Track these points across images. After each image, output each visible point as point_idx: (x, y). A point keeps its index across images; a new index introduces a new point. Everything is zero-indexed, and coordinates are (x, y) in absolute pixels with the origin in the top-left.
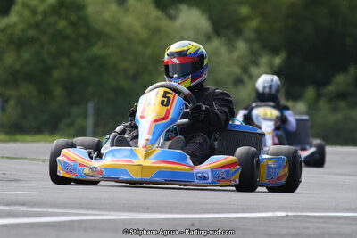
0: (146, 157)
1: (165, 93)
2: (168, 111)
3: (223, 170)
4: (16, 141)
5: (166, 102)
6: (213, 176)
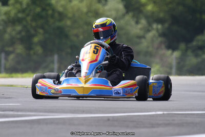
0: (86, 82)
1: (95, 46)
2: (97, 57)
3: (129, 88)
4: (12, 77)
5: (96, 51)
6: (124, 92)
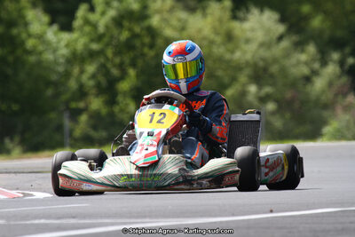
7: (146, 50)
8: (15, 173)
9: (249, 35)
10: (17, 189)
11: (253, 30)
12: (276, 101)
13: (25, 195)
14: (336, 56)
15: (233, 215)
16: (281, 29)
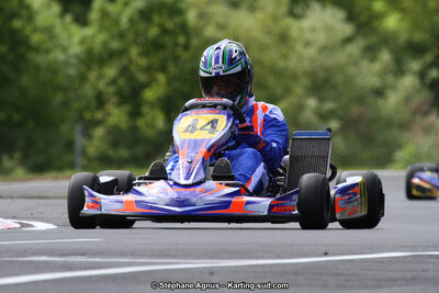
7: (179, 51)
8: (12, 198)
9: (309, 36)
10: (14, 218)
11: (313, 30)
12: (341, 118)
13: (23, 225)
14: (415, 65)
15: (279, 257)
16: (348, 29)
